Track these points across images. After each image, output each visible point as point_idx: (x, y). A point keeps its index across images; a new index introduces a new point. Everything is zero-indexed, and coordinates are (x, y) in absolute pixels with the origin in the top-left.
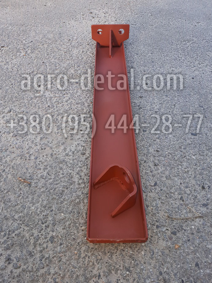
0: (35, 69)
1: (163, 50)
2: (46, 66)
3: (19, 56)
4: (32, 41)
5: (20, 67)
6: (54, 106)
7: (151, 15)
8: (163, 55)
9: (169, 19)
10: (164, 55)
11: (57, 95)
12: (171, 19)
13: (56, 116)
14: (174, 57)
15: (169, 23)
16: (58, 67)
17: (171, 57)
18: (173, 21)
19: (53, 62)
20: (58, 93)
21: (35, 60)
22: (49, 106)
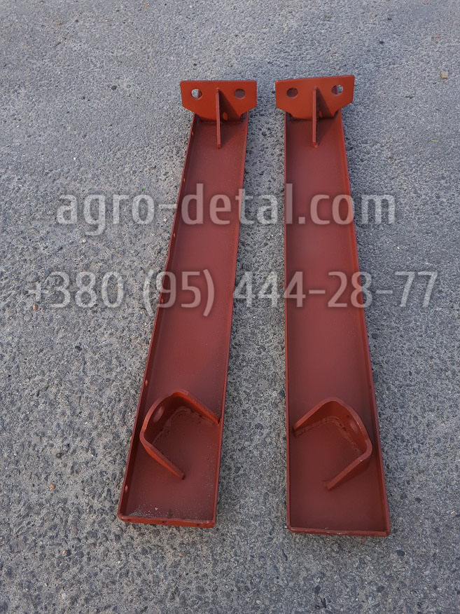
0: (53, 374)
1: (410, 322)
2: (85, 363)
3: (22, 310)
4: (61, 248)
5: (17, 360)
6: (82, 555)
7: (390, 154)
8: (406, 347)
9: (439, 179)
10: (409, 350)
11: (97, 504)
12: (443, 178)
13: (83, 602)
14: (439, 358)
15: (438, 197)
16: (114, 374)
17: (432, 358)
18: (449, 188)
19: (104, 350)
20: (100, 496)
21: (57, 332)
22: (69, 552)
